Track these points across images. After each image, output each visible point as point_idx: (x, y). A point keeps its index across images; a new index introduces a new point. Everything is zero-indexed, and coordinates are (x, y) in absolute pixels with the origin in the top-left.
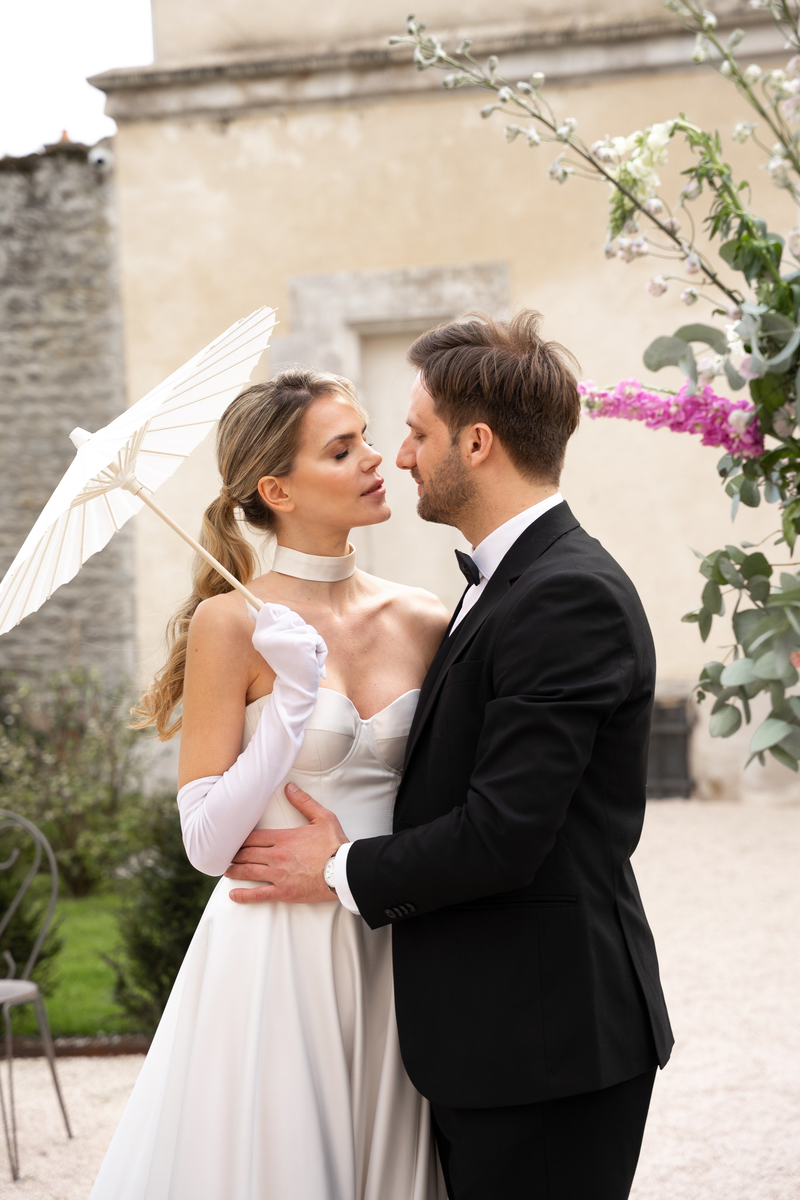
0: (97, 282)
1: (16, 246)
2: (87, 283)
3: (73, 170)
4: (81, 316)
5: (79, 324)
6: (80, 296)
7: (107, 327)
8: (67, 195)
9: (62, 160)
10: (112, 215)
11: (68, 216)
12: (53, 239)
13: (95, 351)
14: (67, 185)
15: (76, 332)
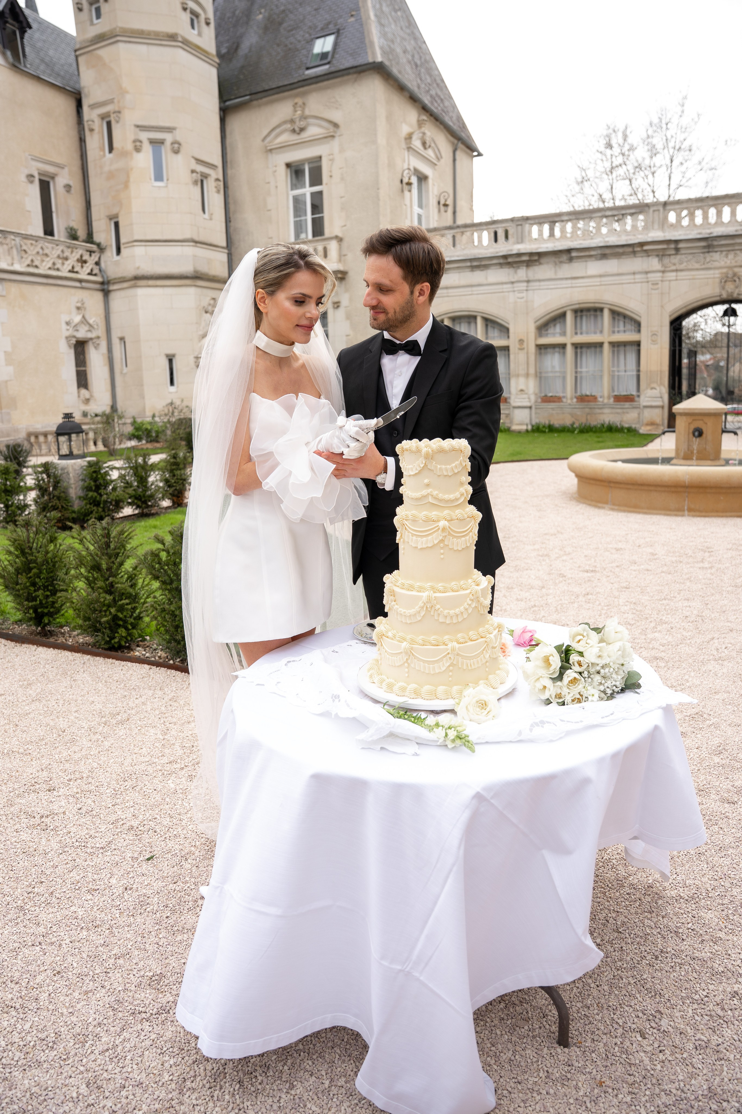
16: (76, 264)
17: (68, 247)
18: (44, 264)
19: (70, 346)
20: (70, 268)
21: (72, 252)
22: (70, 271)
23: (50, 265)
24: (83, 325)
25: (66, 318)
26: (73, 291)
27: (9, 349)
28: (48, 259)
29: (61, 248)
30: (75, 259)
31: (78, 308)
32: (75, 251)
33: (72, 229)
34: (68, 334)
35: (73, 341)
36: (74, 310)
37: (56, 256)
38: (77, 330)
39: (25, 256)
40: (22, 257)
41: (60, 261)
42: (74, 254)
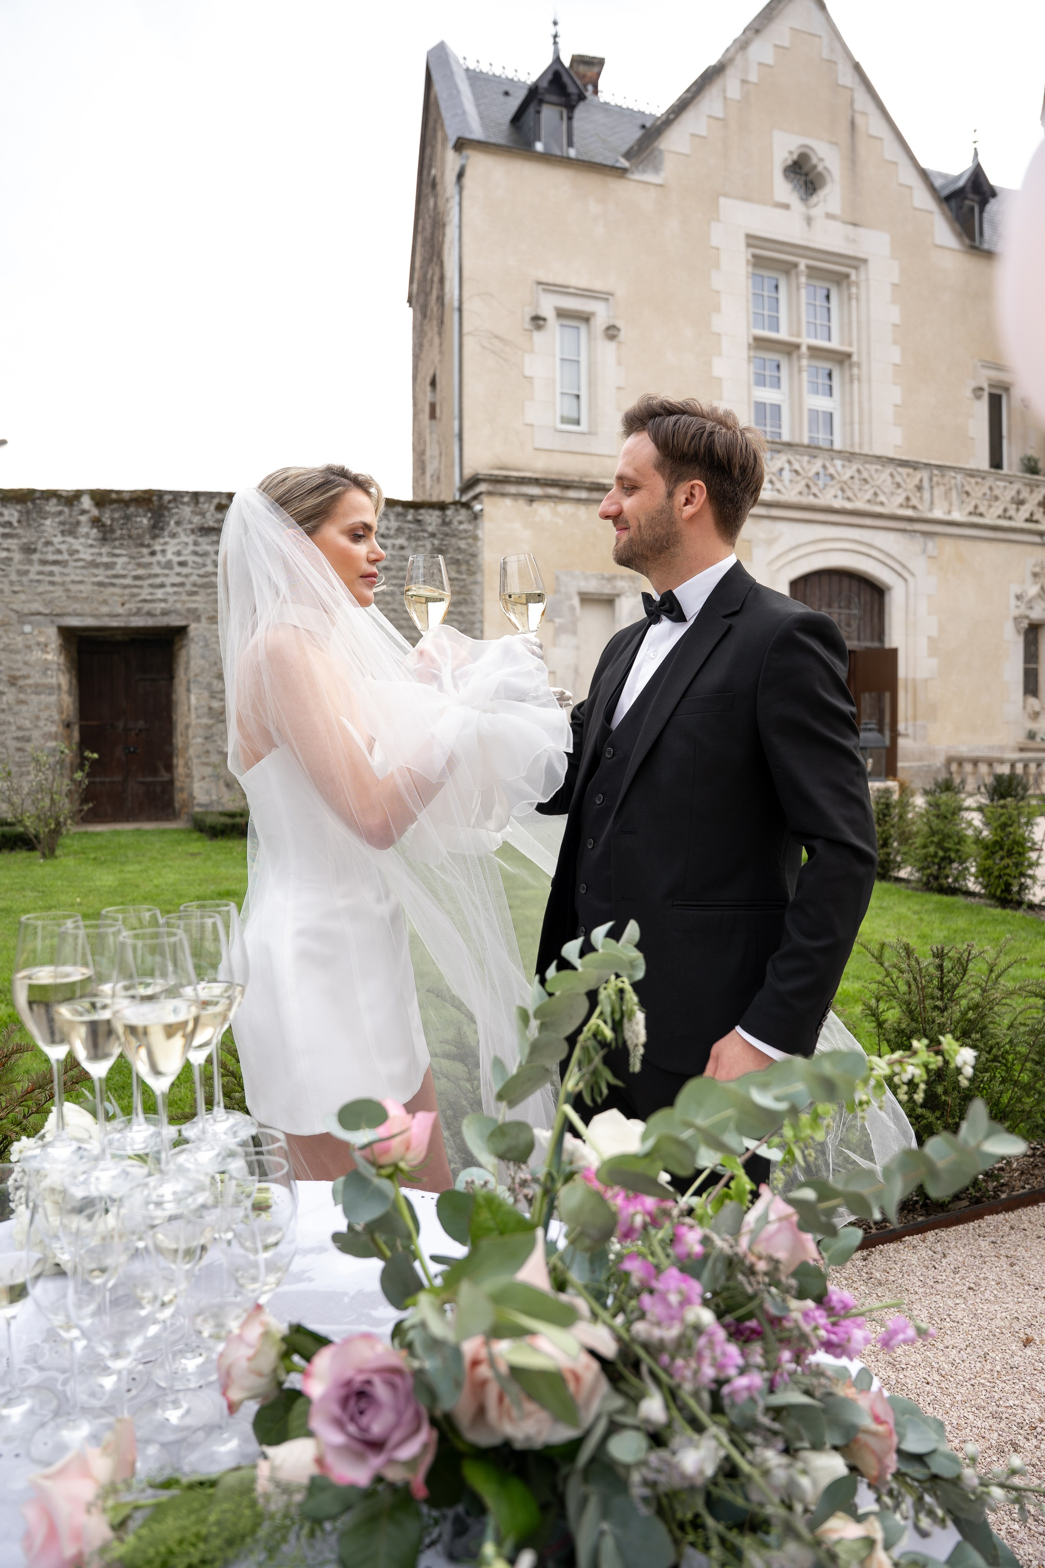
0: (472, 562)
1: (436, 542)
2: (467, 562)
3: (463, 512)
4: (464, 577)
5: (463, 580)
6: (464, 568)
7: (475, 583)
8: (461, 523)
9: (458, 507)
10: (480, 533)
11: (460, 532)
12: (453, 541)
13: (469, 593)
14: (460, 518)
15: (462, 584)
16: (1035, 509)
17: (1026, 485)
18: (992, 510)
19: (1018, 632)
20: (1027, 515)
21: (1032, 491)
22: (1027, 520)
23: (1000, 511)
24: (1040, 601)
25: (1015, 589)
26: (1029, 549)
27: (934, 633)
28: (997, 503)
29: (1016, 486)
30: (1036, 502)
31: (1035, 575)
32: (1036, 490)
33: (1029, 459)
34: (1017, 613)
35: (1025, 624)
36: (1029, 578)
37: (1008, 498)
38: (1031, 608)
39: (967, 500)
40: (963, 502)
41: (1014, 506)
42: (1034, 495)
